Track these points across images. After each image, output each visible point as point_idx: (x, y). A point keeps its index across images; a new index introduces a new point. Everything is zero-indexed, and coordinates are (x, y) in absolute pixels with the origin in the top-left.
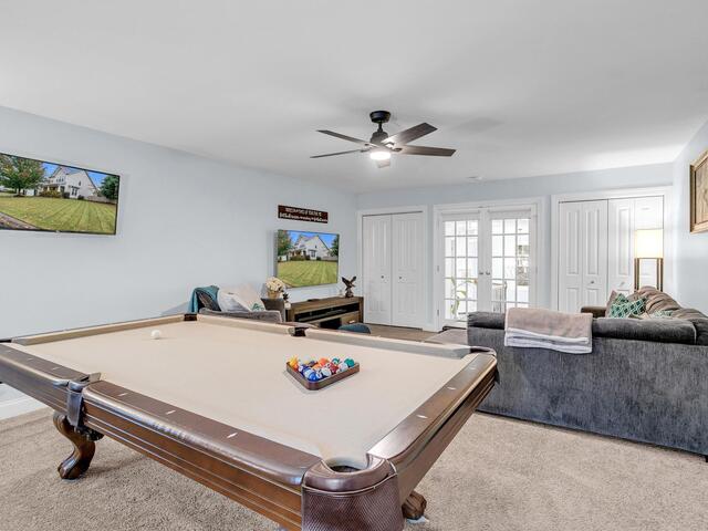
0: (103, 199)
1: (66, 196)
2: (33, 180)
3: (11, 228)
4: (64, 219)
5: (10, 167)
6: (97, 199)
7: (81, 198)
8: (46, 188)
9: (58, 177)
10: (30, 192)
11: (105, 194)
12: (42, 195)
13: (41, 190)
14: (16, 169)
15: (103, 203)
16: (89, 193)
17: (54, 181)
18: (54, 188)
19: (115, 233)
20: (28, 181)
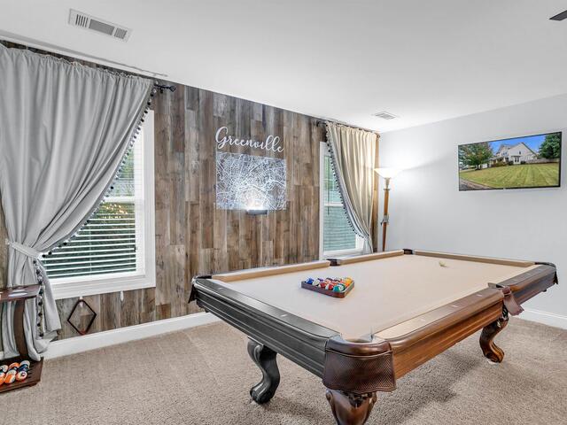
0: (544, 160)
1: (510, 164)
2: (486, 158)
3: (474, 189)
4: (512, 180)
5: (470, 153)
6: (538, 161)
7: (523, 163)
8: (495, 161)
9: (502, 152)
10: (485, 166)
11: (544, 156)
12: (493, 166)
13: (491, 163)
14: (474, 154)
15: (544, 163)
16: (529, 157)
17: (500, 156)
18: (501, 160)
19: (559, 186)
20: (483, 159)
